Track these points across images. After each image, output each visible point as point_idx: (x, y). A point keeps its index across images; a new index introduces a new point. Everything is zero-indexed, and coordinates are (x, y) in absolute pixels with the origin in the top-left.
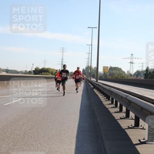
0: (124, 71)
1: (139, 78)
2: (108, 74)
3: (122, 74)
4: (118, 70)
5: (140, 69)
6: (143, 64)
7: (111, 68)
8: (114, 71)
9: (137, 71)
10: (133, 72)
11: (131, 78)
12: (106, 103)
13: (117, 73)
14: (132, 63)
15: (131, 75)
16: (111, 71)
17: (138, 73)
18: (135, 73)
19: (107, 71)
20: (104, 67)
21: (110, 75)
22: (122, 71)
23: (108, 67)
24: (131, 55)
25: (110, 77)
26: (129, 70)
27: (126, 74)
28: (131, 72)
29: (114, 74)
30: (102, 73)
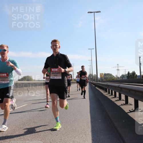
0: (113, 75)
1: (124, 79)
2: (103, 78)
3: (113, 78)
4: (110, 75)
5: (124, 74)
6: (125, 70)
7: (105, 74)
8: (107, 76)
9: (122, 75)
10: (119, 75)
11: (119, 79)
12: (105, 94)
13: (109, 77)
14: (118, 70)
15: (118, 78)
16: (105, 76)
17: (123, 76)
18: (121, 76)
19: (103, 76)
20: (100, 74)
21: (105, 79)
22: (112, 76)
23: (103, 74)
24: (118, 65)
25: (105, 80)
26: (117, 74)
27: (115, 78)
28: (118, 76)
29: (107, 78)
30: (100, 78)
